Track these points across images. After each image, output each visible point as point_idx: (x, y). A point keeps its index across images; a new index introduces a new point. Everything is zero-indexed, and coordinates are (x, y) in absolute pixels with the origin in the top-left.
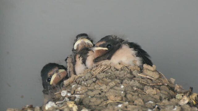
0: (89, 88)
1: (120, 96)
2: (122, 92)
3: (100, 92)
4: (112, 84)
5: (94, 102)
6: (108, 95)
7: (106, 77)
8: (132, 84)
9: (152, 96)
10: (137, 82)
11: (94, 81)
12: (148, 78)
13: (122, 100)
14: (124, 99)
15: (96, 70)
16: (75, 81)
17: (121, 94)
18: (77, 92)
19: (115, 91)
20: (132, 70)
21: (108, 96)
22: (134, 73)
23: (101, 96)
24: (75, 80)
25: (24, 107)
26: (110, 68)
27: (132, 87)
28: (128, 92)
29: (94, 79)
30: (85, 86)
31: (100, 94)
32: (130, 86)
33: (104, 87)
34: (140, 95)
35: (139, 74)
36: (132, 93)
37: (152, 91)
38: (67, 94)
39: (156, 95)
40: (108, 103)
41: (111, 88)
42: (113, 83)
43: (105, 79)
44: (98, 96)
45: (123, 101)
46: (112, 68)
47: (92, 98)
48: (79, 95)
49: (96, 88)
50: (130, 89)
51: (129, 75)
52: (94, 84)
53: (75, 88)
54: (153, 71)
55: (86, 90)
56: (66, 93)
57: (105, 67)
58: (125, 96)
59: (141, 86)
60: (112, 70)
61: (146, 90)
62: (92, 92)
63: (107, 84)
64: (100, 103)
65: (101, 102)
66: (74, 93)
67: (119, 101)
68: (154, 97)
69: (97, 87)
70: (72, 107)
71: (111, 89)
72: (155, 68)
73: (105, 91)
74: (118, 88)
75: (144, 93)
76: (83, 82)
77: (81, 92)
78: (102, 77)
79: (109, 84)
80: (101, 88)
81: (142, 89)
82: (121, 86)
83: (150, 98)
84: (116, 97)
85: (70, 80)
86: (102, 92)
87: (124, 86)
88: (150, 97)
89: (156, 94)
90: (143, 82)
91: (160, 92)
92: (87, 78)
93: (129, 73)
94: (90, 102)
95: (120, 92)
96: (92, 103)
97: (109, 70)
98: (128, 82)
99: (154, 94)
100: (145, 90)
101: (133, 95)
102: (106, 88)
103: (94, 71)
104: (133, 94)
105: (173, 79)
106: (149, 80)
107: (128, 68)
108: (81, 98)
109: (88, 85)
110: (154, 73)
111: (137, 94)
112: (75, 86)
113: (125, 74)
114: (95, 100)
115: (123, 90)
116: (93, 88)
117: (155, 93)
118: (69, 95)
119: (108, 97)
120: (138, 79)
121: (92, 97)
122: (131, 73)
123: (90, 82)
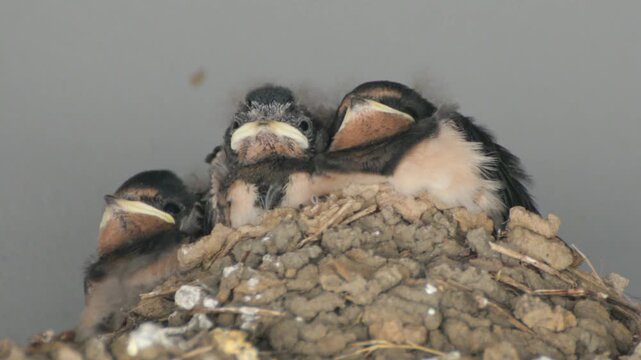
0: (293, 284)
1: (423, 328)
2: (432, 312)
3: (341, 303)
4: (390, 275)
5: (316, 342)
6: (373, 316)
7: (364, 245)
8: (466, 284)
9: (548, 338)
10: (489, 277)
11: (313, 256)
12: (530, 266)
13: (427, 342)
14: (437, 338)
15: (318, 213)
16: (230, 253)
17: (427, 320)
18: (244, 295)
19: (402, 304)
20: (464, 229)
21: (372, 322)
22: (476, 239)
23: (342, 319)
24: (228, 247)
25: (36, 338)
26: (378, 210)
27: (469, 295)
28: (452, 312)
29: (314, 251)
30: (277, 273)
31: (337, 310)
32: (459, 289)
33: (356, 285)
34: (497, 329)
35: (494, 246)
36: (467, 317)
37: (549, 319)
38: (201, 301)
39: (563, 337)
40: (371, 349)
41: (386, 291)
42: (395, 270)
43: (359, 253)
44: (331, 317)
45: (432, 347)
46: (386, 214)
47: (309, 326)
48: (256, 310)
49: (324, 287)
50: (460, 304)
51: (451, 247)
52: (312, 269)
53: (234, 281)
54: (550, 239)
55: (282, 291)
56: (197, 298)
57: (358, 206)
58: (441, 328)
59: (503, 294)
60: (384, 221)
61: (524, 312)
62: (309, 299)
63: (369, 275)
64: (343, 345)
65: (348, 345)
66: (231, 297)
67: (415, 346)
68: (556, 342)
69: (329, 284)
70: (237, 352)
71: (385, 296)
72: (557, 226)
73: (363, 300)
74: (415, 295)
75: (513, 322)
76: (267, 259)
77: (258, 297)
78: (347, 243)
79: (379, 274)
80: (346, 287)
81: (509, 308)
82: (424, 285)
83: (540, 343)
84: (406, 331)
85: (207, 246)
86: (348, 303)
87: (436, 286)
88: (541, 340)
89: (563, 331)
90: (506, 280)
91: (578, 325)
92: (281, 242)
93: (451, 238)
94: (300, 338)
95: (422, 309)
96: (309, 345)
97: (372, 217)
98: (450, 273)
99: (556, 332)
100: (518, 313)
101: (472, 329)
102: (367, 289)
103: (312, 218)
104: (473, 321)
105: (622, 279)
106: (531, 273)
107: (450, 219)
108: (265, 320)
109: (290, 273)
110: (554, 245)
111: (487, 323)
112: (235, 272)
113: (438, 239)
114: (323, 334)
115: (435, 301)
116: (309, 285)
117: (561, 327)
118: (210, 303)
119: (373, 329)
120: (488, 263)
121: (310, 321)
122: (461, 238)
123: (296, 259)
